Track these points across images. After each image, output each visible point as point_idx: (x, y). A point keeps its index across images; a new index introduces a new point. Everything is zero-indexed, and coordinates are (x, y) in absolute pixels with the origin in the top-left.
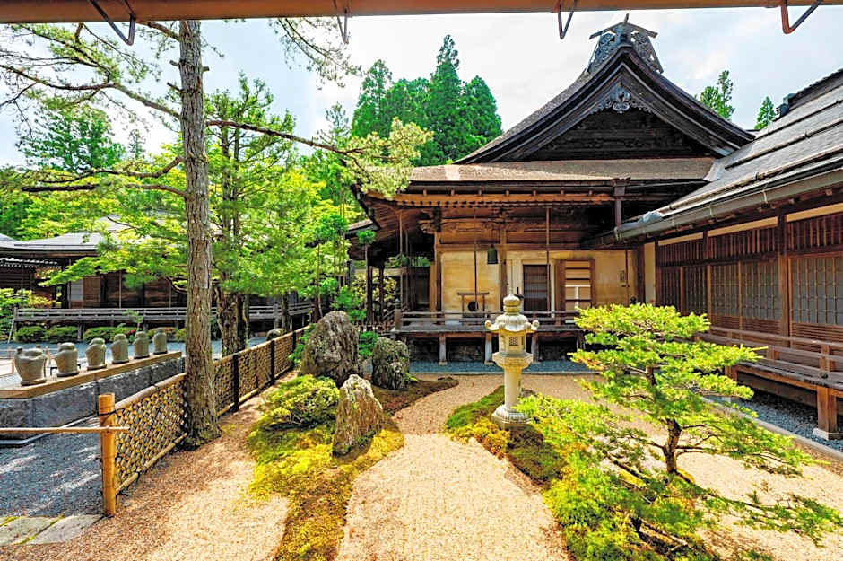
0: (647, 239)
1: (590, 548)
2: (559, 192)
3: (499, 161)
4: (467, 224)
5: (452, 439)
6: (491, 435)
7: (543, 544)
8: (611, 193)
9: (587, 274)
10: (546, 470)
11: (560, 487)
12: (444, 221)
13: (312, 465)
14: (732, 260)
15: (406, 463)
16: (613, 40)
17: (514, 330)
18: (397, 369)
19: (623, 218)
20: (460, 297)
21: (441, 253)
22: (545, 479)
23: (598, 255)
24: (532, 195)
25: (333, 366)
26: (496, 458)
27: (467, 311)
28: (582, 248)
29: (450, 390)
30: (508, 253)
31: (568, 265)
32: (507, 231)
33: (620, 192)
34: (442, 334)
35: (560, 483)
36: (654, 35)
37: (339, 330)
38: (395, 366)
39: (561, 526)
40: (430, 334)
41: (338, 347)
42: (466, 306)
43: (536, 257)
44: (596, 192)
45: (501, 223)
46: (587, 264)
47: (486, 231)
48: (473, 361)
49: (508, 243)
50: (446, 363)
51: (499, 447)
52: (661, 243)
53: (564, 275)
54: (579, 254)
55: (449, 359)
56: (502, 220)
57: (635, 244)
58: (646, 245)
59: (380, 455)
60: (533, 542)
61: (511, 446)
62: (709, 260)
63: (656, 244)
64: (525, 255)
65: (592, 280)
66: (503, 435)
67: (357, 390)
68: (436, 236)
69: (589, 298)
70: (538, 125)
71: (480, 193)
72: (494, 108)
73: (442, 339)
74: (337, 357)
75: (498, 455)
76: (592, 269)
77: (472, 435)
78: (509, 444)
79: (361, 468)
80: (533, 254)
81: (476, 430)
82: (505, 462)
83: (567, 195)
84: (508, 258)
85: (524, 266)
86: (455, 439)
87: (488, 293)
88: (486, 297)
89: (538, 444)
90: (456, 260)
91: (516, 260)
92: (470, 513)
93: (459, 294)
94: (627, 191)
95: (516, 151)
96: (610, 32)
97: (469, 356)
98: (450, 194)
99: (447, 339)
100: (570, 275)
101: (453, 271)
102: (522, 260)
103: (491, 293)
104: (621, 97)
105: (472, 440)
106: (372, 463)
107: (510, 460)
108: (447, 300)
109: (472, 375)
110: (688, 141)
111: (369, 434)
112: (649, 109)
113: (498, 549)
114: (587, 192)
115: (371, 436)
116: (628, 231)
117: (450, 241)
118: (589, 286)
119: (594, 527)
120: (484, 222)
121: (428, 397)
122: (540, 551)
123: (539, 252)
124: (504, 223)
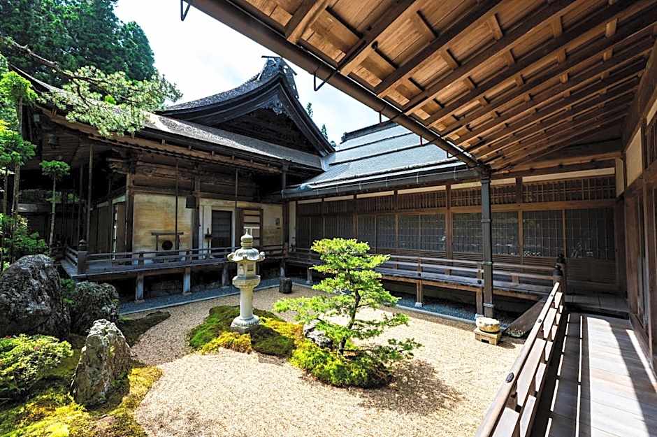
0: (293, 199)
1: (331, 371)
2: (250, 160)
3: (193, 121)
4: (165, 171)
5: (203, 354)
6: (236, 340)
7: (306, 384)
8: (280, 168)
9: (257, 220)
10: (285, 347)
11: (298, 353)
12: (138, 163)
13: (72, 426)
14: (335, 215)
15: (176, 384)
16: (275, 65)
17: (252, 259)
18: (111, 311)
19: (287, 185)
20: (154, 237)
21: (133, 193)
22: (286, 352)
23: (264, 207)
24: (231, 159)
25: (42, 320)
26: (246, 354)
27: (161, 250)
28: (255, 201)
29: (166, 321)
30: (201, 200)
31: (246, 212)
32: (201, 182)
33: (286, 168)
34: (141, 272)
35: (297, 351)
36: (296, 74)
37: (44, 277)
38: (109, 309)
39: (308, 371)
40: (126, 273)
41: (47, 297)
42: (160, 245)
43: (222, 205)
44: (272, 165)
45: (195, 174)
46: (257, 213)
47: (182, 179)
48: (171, 295)
49: (201, 191)
50: (143, 301)
51: (245, 347)
52: (299, 202)
53: (243, 219)
54: (253, 205)
55: (147, 295)
56: (197, 172)
57: (285, 203)
58: (291, 203)
59: (144, 389)
60: (300, 385)
61: (253, 343)
62: (325, 215)
63: (297, 203)
64: (214, 202)
65: (260, 224)
66: (246, 337)
67: (109, 334)
68: (128, 176)
69: (258, 236)
70: (226, 103)
71: (190, 147)
72: (152, 60)
73: (140, 277)
74: (47, 309)
75: (247, 351)
76: (261, 216)
77: (219, 346)
78: (252, 342)
79: (131, 406)
80: (221, 203)
81: (219, 341)
82: (254, 354)
83: (255, 163)
84: (201, 204)
85: (213, 211)
86: (206, 353)
87: (182, 233)
88: (180, 236)
89: (272, 335)
90: (149, 202)
91: (207, 206)
92: (255, 389)
93: (153, 234)
94: (289, 168)
95: (207, 117)
96: (273, 59)
97: (166, 290)
98: (160, 142)
99: (145, 277)
100: (247, 219)
101: (146, 212)
102: (212, 206)
103: (185, 233)
104: (278, 104)
105: (221, 349)
106: (142, 397)
107: (257, 351)
108: (138, 241)
109: (178, 306)
110: (308, 143)
111: (121, 376)
112: (291, 118)
113: (286, 397)
114: (267, 164)
115: (126, 376)
116: (290, 194)
117: (145, 183)
118: (259, 228)
119: (325, 363)
120: (182, 171)
121: (148, 332)
122: (307, 387)
123: (225, 201)
124: (198, 174)
